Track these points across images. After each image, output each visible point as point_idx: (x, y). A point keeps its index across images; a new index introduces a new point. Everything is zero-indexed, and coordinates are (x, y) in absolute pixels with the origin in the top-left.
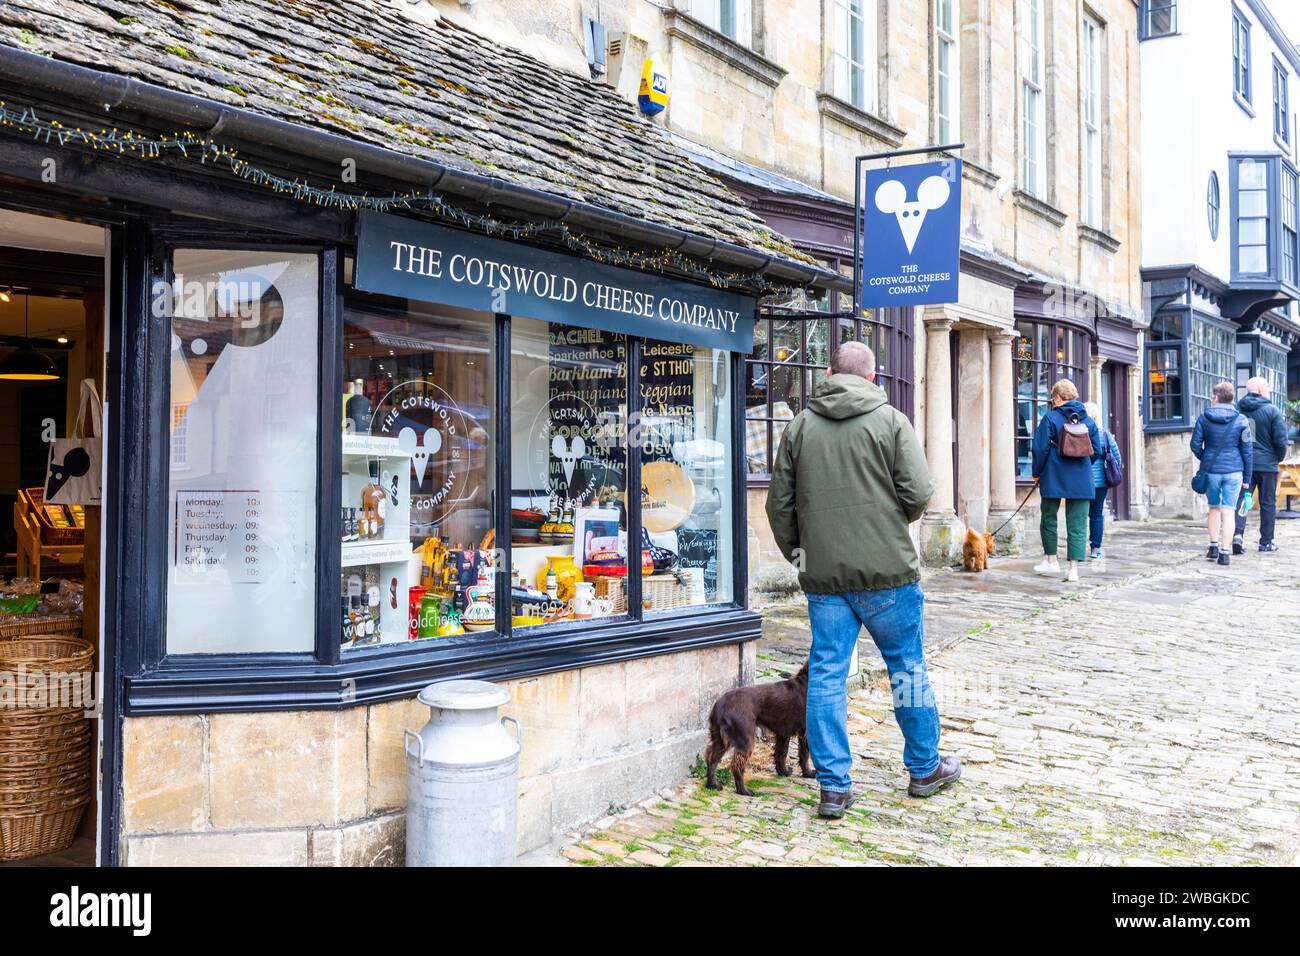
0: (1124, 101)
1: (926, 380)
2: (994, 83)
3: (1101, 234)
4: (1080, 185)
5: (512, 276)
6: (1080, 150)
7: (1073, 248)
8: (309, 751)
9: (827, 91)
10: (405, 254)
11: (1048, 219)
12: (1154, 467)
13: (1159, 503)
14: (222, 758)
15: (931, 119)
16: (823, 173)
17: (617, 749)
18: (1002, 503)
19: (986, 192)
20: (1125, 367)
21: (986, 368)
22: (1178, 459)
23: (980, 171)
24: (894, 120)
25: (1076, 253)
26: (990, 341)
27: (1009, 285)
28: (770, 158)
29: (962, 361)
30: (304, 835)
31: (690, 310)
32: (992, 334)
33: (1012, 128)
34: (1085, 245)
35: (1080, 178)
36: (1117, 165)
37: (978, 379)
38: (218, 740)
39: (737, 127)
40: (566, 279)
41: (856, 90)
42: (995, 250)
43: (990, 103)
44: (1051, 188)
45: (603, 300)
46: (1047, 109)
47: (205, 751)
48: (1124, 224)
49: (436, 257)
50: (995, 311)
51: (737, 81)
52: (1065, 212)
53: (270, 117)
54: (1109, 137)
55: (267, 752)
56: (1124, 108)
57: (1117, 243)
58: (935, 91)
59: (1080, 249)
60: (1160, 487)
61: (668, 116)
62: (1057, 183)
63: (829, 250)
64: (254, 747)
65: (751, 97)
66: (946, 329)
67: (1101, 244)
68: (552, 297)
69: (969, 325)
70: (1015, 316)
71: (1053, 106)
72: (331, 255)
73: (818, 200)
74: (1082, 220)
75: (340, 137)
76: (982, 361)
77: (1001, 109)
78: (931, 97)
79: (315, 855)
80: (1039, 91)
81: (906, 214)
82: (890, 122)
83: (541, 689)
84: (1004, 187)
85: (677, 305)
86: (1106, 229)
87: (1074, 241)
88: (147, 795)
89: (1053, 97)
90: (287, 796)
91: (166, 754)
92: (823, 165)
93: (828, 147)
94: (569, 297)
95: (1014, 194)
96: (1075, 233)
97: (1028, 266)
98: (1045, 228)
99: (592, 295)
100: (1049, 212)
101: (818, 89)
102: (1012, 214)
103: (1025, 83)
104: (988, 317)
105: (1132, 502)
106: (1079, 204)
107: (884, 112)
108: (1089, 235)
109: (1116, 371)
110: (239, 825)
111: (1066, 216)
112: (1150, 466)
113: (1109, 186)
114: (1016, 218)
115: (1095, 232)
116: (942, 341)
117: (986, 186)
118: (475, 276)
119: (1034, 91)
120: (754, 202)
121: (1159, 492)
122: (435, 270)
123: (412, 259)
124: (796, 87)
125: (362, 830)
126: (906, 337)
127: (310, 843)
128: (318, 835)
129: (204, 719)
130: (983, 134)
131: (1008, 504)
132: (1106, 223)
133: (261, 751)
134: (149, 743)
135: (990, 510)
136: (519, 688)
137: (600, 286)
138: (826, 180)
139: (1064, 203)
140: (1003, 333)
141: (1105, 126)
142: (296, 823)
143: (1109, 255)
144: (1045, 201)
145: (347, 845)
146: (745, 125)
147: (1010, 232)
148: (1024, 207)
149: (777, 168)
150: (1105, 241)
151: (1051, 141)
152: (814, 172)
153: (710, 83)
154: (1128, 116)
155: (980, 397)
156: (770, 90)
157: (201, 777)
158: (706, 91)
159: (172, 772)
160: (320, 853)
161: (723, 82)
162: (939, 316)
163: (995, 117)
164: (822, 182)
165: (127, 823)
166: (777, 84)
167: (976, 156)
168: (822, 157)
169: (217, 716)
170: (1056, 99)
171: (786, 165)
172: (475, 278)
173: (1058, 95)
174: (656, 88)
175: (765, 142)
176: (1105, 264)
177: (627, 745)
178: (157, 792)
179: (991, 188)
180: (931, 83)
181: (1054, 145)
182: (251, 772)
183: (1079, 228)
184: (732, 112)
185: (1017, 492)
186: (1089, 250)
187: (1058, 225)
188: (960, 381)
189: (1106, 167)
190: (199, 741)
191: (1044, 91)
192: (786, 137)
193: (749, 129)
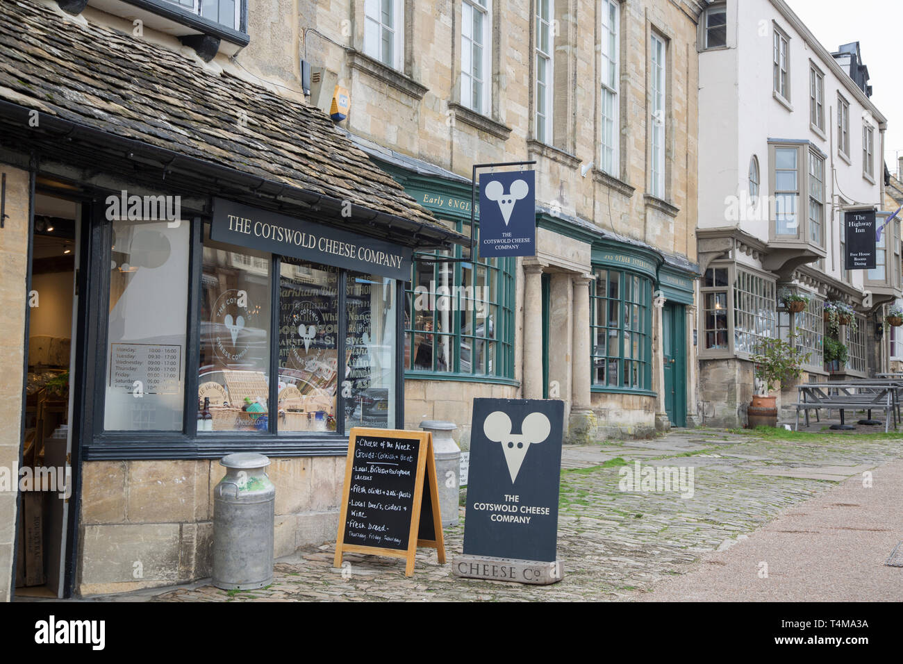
0: (685, 100)
1: (523, 309)
2: (579, 90)
3: (662, 203)
4: (646, 165)
5: (284, 234)
6: (646, 138)
7: (640, 213)
8: (181, 482)
9: (455, 101)
10: (234, 221)
11: (620, 191)
12: (707, 387)
13: (711, 415)
14: (135, 485)
15: (531, 119)
16: (452, 160)
17: (329, 508)
18: (580, 404)
19: (571, 172)
20: (683, 306)
21: (570, 302)
22: (725, 380)
23: (567, 156)
24: (503, 119)
25: (642, 217)
26: (573, 283)
27: (587, 241)
28: (415, 149)
29: (552, 297)
30: (178, 526)
31: (375, 254)
32: (574, 277)
33: (592, 123)
34: (650, 212)
35: (646, 160)
36: (678, 148)
37: (564, 310)
38: (133, 475)
39: (393, 129)
40: (310, 236)
41: (477, 101)
42: (578, 215)
43: (575, 105)
44: (622, 168)
45: (329, 248)
46: (621, 108)
47: (126, 481)
48: (683, 195)
49: (248, 223)
50: (577, 261)
51: (394, 96)
52: (633, 186)
53: (190, 156)
54: (671, 128)
55: (159, 482)
56: (684, 106)
57: (677, 210)
58: (533, 97)
59: (646, 214)
60: (712, 402)
61: (348, 122)
62: (627, 164)
63: (455, 214)
64: (152, 479)
65: (403, 107)
66: (539, 272)
67: (663, 211)
68: (303, 245)
69: (557, 270)
70: (592, 264)
71: (625, 105)
72: (198, 221)
73: (449, 180)
74: (648, 192)
75: (218, 165)
76: (567, 297)
77: (583, 109)
78: (531, 102)
79: (184, 536)
80: (615, 93)
81: (504, 202)
82: (501, 122)
83: (292, 465)
84: (584, 168)
85: (368, 251)
86: (668, 198)
87: (641, 208)
88: (95, 504)
89: (625, 98)
90: (168, 505)
91: (106, 482)
92: (452, 153)
93: (455, 141)
94: (312, 246)
95: (593, 172)
96: (642, 202)
97: (603, 226)
98: (616, 198)
99: (323, 245)
100: (620, 186)
101: (449, 99)
102: (591, 187)
103: (604, 88)
104: (571, 264)
105: (688, 413)
106: (646, 180)
107: (496, 114)
108: (653, 203)
109: (675, 309)
110: (143, 521)
111: (634, 189)
112: (703, 385)
113: (670, 165)
114: (594, 190)
115: (658, 200)
116: (536, 282)
117: (571, 167)
118: (266, 233)
119: (612, 93)
120: (404, 180)
121: (711, 406)
122: (248, 231)
123: (237, 224)
124: (434, 99)
125: (206, 526)
126: (510, 277)
127: (181, 530)
128: (185, 526)
129: (126, 463)
130: (570, 128)
131: (585, 404)
132: (667, 194)
133: (156, 481)
134: (97, 476)
135: (572, 409)
136: (281, 464)
137: (327, 240)
138: (454, 163)
139: (634, 179)
140: (582, 276)
141: (668, 119)
142: (172, 520)
143: (670, 219)
144: (618, 178)
145: (200, 532)
146: (399, 127)
147: (590, 201)
148: (600, 182)
149: (421, 156)
150: (667, 208)
151: (623, 131)
152: (445, 157)
153: (375, 99)
154: (687, 110)
155: (565, 324)
156: (417, 102)
157: (124, 494)
158: (373, 104)
159: (108, 491)
160: (186, 536)
161: (385, 98)
162: (534, 263)
163: (579, 115)
164: (451, 165)
165: (84, 518)
166: (421, 98)
167: (564, 145)
168: (451, 148)
169: (133, 462)
170: (628, 100)
171: (426, 153)
172: (266, 234)
173: (630, 96)
174: (341, 104)
175: (412, 138)
176: (666, 226)
177: (335, 507)
178: (100, 502)
179: (576, 169)
180: (531, 92)
181: (625, 135)
182: (150, 492)
183: (645, 197)
184: (391, 118)
185: (592, 397)
186: (653, 214)
187: (629, 196)
188: (551, 311)
189: (668, 151)
190: (123, 475)
191: (618, 93)
192: (427, 134)
193: (401, 129)
